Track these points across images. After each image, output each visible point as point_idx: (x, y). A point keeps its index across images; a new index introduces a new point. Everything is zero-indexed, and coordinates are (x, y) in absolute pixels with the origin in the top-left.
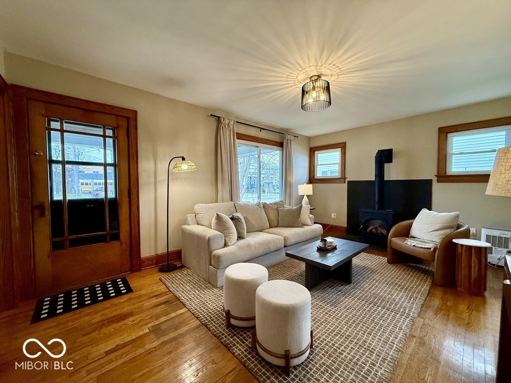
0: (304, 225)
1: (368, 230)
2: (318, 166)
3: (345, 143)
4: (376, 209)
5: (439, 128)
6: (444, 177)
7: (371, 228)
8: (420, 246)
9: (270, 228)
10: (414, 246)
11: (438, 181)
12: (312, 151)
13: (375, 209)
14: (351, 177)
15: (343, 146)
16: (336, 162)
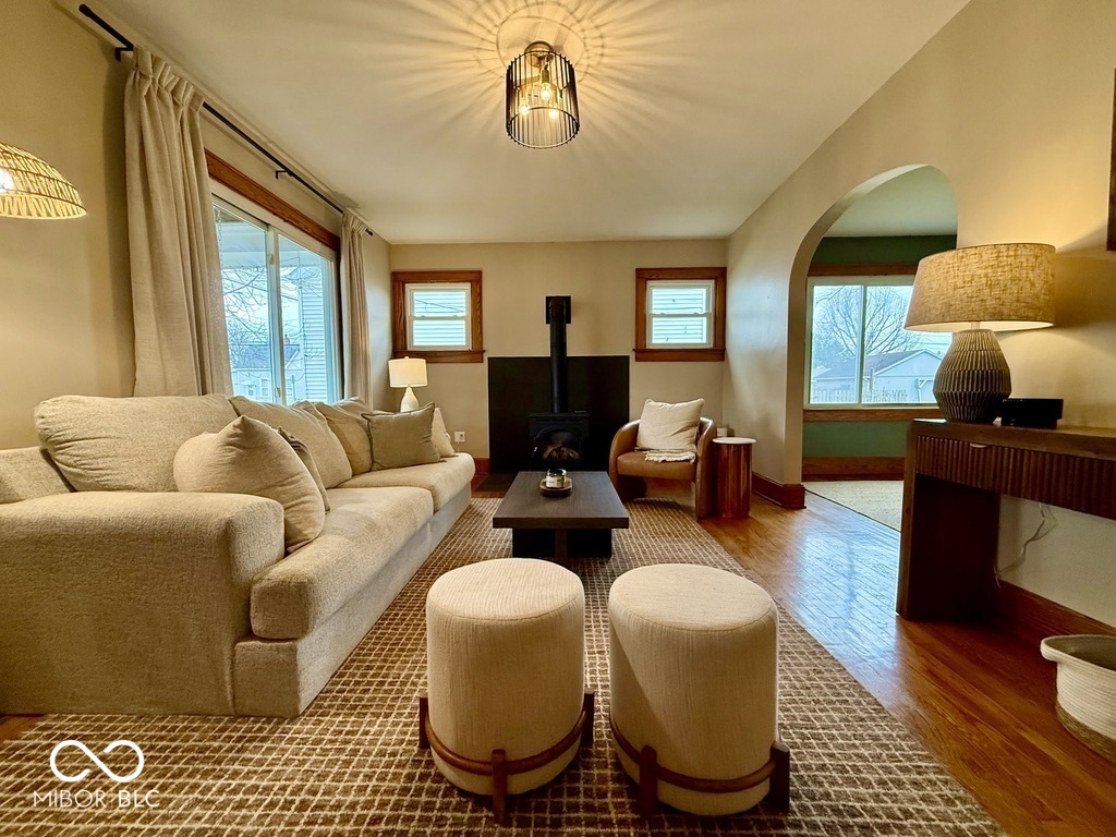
0: (444, 457)
1: (546, 455)
2: (415, 322)
3: (480, 273)
4: (556, 411)
5: (638, 270)
6: (646, 354)
7: (550, 450)
8: (674, 459)
9: (354, 475)
10: (664, 461)
11: (637, 359)
12: (399, 283)
13: (553, 411)
14: (494, 349)
15: (475, 279)
16: (459, 315)
